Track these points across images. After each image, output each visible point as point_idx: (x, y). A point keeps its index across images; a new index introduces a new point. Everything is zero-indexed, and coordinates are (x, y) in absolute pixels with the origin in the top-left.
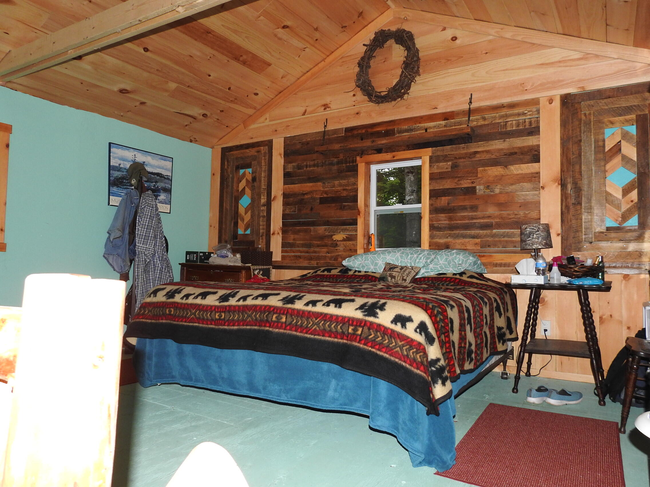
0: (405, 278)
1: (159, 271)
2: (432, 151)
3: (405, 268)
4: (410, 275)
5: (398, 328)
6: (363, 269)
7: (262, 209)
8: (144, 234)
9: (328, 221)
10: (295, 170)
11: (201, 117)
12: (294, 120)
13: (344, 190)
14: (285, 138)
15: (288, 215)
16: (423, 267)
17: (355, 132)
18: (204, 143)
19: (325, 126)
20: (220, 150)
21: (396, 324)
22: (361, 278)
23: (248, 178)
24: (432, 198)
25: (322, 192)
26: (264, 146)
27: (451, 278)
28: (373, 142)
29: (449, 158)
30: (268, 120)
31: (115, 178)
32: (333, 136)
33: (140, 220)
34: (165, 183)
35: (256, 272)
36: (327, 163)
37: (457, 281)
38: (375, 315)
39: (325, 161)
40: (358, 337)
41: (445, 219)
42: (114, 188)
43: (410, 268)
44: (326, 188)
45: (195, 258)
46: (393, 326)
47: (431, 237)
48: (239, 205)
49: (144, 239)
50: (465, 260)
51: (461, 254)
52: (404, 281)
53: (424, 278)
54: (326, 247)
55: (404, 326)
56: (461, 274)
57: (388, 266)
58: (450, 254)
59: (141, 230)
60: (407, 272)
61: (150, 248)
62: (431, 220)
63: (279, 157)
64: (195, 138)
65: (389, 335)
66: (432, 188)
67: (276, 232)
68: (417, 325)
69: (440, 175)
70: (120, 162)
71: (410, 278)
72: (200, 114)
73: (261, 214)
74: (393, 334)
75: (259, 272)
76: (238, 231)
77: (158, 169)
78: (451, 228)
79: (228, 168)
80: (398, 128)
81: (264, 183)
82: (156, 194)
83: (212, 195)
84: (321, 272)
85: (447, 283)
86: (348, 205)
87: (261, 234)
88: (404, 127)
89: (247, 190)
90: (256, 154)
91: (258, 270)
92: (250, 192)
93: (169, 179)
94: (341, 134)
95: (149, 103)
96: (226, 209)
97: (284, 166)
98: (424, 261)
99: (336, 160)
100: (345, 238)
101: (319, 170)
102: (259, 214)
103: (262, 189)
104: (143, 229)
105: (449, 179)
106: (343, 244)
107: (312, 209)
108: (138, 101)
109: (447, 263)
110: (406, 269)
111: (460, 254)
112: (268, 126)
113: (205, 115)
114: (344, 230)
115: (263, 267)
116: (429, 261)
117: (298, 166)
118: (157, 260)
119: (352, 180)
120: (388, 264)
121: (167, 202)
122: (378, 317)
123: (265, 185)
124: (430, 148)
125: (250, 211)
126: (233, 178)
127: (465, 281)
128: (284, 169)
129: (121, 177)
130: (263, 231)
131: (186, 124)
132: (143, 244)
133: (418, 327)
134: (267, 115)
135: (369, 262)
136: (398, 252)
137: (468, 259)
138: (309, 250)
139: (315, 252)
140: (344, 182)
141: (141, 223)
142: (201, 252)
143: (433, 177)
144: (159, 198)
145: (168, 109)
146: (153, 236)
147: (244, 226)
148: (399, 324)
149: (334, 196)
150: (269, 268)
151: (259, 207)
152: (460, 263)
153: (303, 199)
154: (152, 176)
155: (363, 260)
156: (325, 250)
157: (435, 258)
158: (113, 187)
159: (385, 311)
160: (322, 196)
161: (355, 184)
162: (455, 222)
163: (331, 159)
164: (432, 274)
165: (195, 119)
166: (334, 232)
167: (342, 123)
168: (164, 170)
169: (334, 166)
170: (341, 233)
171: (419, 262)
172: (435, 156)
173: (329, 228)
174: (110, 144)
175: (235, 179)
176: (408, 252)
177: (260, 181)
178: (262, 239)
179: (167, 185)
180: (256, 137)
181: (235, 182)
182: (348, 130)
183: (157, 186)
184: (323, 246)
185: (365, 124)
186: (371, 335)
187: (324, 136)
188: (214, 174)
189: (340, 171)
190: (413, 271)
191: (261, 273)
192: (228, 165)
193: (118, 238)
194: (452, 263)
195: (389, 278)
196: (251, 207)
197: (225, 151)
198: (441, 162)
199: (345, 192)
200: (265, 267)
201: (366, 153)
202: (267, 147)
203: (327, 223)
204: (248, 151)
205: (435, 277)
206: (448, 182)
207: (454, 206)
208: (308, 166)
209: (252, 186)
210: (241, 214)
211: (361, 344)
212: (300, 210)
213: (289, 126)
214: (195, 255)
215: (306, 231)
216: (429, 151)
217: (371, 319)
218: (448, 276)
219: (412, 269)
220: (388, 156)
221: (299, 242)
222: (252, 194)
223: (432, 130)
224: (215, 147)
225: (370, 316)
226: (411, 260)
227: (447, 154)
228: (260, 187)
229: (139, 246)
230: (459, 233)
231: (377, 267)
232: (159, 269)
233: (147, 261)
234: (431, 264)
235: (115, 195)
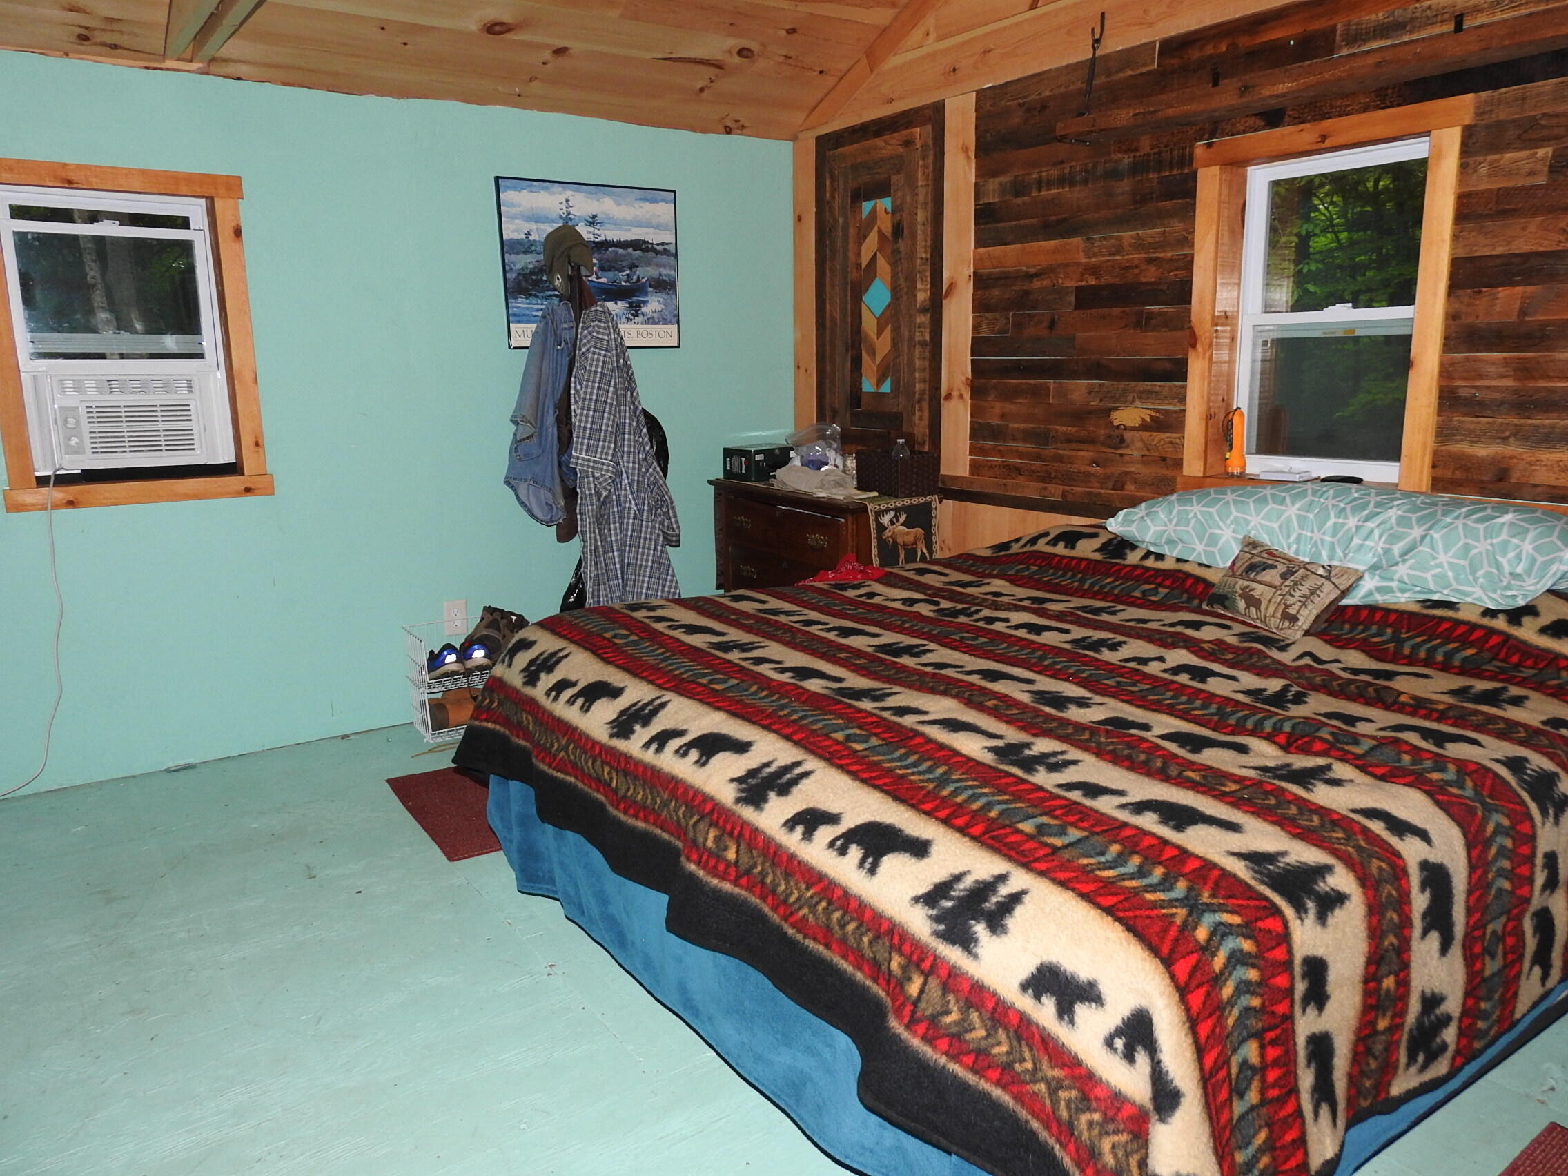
0: (1292, 611)
1: (631, 521)
2: (1478, 107)
3: (1302, 571)
4: (1317, 600)
5: (1044, 1013)
6: (1171, 552)
7: (918, 320)
8: (589, 426)
9: (1098, 364)
10: (1007, 197)
11: (737, 60)
12: (1004, 28)
13: (1150, 261)
14: (979, 92)
15: (987, 339)
16: (1374, 568)
17: (1195, 54)
18: (764, 130)
19: (1097, 41)
20: (812, 144)
21: (1038, 997)
22: (1159, 580)
23: (883, 229)
24: (1460, 292)
25: (1081, 269)
26: (922, 124)
27: (1473, 627)
28: (1244, 90)
29: (1545, 132)
30: (932, 36)
31: (519, 274)
32: (1122, 75)
33: (578, 387)
34: (658, 265)
35: (886, 520)
36: (1100, 170)
37: (1495, 640)
38: (966, 942)
39: (1095, 166)
40: (909, 1008)
41: (1502, 370)
42: (520, 300)
43: (1321, 571)
44: (1095, 255)
45: (744, 467)
46: (1024, 1003)
47: (1444, 433)
48: (864, 308)
49: (589, 439)
50: (1540, 559)
51: (1530, 536)
52: (1287, 624)
53: (1372, 609)
54: (1091, 447)
55: (1065, 1011)
56: (1515, 616)
57: (1248, 556)
58: (1486, 529)
59: (581, 415)
60: (1304, 589)
61: (603, 464)
62: (1445, 372)
63: (961, 158)
64: (737, 121)
65: (1011, 1030)
66: (1462, 253)
67: (955, 393)
68: (1119, 1023)
69: (1497, 202)
70: (527, 226)
71: (1315, 612)
72: (730, 52)
73: (918, 337)
74: (1024, 1030)
75: (896, 517)
76: (861, 383)
77: (634, 229)
78: (1524, 404)
79: (833, 197)
80: (1349, 24)
81: (923, 243)
82: (634, 299)
83: (798, 277)
84: (1048, 543)
85: (1452, 646)
86: (1161, 314)
87: (917, 396)
88: (1373, 17)
89: (883, 264)
90: (901, 150)
91: (893, 513)
92: (888, 269)
93: (668, 253)
94: (1145, 65)
95: (575, 46)
96: (833, 319)
97: (976, 184)
98: (1381, 544)
99: (1127, 160)
100: (1148, 419)
101: (1075, 195)
102: (911, 338)
103: (919, 261)
104: (585, 412)
105: (1534, 215)
106: (1142, 440)
107: (1052, 324)
108: (547, 46)
109: (1466, 563)
110: (1302, 578)
111: (1528, 530)
112: (932, 56)
113: (745, 53)
114: (1145, 396)
115: (907, 502)
116: (1397, 549)
117: (1014, 183)
118: (626, 490)
119: (1177, 226)
120: (1251, 545)
121: (669, 318)
122: (976, 957)
123: (925, 247)
124: (1469, 97)
125: (889, 327)
126: (846, 228)
127: (1524, 643)
128: (977, 197)
129: (535, 268)
130: (922, 386)
131: (699, 85)
132: (587, 451)
133: (1118, 1032)
134: (930, 22)
135: (1190, 528)
136: (1293, 503)
137: (1552, 562)
138: (1042, 452)
139: (1060, 459)
140: (1149, 233)
141: (579, 396)
142: (758, 452)
143: (1467, 211)
144: (644, 309)
145: (634, 53)
146: (610, 429)
147: (875, 369)
148: (1049, 1003)
149: (1117, 281)
150: (930, 503)
151: (911, 316)
152: (1519, 570)
153: (1027, 293)
154: (621, 251)
155: (1170, 521)
156: (1086, 454)
157: (1423, 538)
158: (516, 298)
159: (1004, 938)
160: (1084, 283)
161: (1187, 240)
162: (1543, 383)
163: (1114, 156)
164: (1403, 600)
165: (719, 67)
166: (1115, 399)
167: (1151, 24)
168: (652, 230)
169: (1123, 180)
170: (1137, 403)
171: (1361, 546)
172: (1488, 127)
173: (1100, 385)
174: (497, 179)
175: (852, 231)
176: (1330, 503)
177: (913, 236)
178: (921, 410)
179: (664, 272)
180: (901, 98)
181: (851, 241)
182: (1174, 46)
183: (635, 278)
184: (1081, 441)
185: (1226, 18)
186: (948, 1012)
187: (1092, 76)
188: (799, 219)
189: (1140, 198)
190: (1328, 586)
191: (903, 518)
192: (833, 190)
193: (528, 438)
194: (1486, 568)
195: (1242, 604)
196: (891, 317)
197: (827, 145)
198: (1508, 147)
199: (1153, 269)
200: (915, 501)
201: (1228, 128)
202: (929, 127)
203: (1096, 370)
204: (882, 144)
205: (1411, 615)
206: (1532, 228)
207: (1543, 325)
208: (1044, 185)
209: (893, 252)
210: (866, 336)
211: (915, 1033)
212: (1018, 326)
213: (989, 51)
214: (743, 459)
215: (1038, 394)
216: (1465, 105)
217: (953, 954)
218: (1462, 615)
219: (1328, 578)
220: (1306, 134)
221: (1016, 426)
222: (895, 276)
223: (1482, 19)
224: (801, 136)
225: (953, 943)
226: (1334, 535)
227: (1538, 113)
228: (912, 256)
229: (578, 458)
230: (1553, 427)
231: (1215, 550)
232: (632, 515)
233: (601, 495)
234: (1404, 561)
235: (525, 318)
